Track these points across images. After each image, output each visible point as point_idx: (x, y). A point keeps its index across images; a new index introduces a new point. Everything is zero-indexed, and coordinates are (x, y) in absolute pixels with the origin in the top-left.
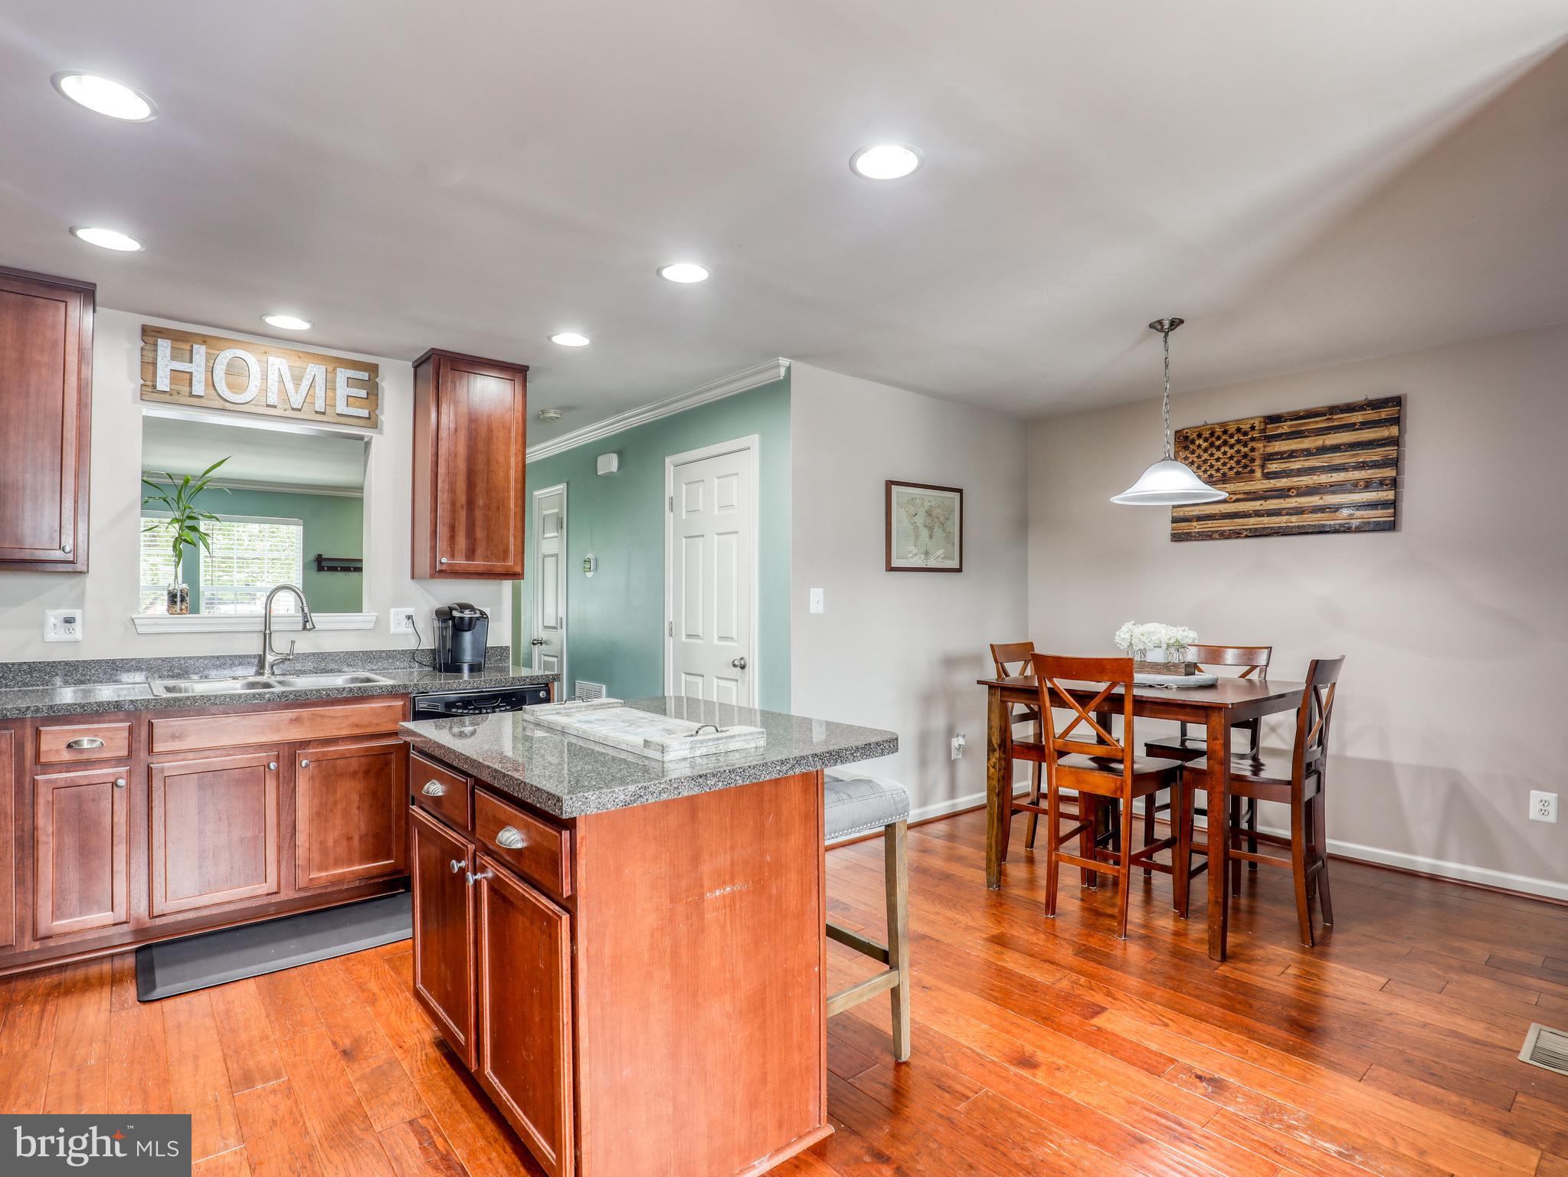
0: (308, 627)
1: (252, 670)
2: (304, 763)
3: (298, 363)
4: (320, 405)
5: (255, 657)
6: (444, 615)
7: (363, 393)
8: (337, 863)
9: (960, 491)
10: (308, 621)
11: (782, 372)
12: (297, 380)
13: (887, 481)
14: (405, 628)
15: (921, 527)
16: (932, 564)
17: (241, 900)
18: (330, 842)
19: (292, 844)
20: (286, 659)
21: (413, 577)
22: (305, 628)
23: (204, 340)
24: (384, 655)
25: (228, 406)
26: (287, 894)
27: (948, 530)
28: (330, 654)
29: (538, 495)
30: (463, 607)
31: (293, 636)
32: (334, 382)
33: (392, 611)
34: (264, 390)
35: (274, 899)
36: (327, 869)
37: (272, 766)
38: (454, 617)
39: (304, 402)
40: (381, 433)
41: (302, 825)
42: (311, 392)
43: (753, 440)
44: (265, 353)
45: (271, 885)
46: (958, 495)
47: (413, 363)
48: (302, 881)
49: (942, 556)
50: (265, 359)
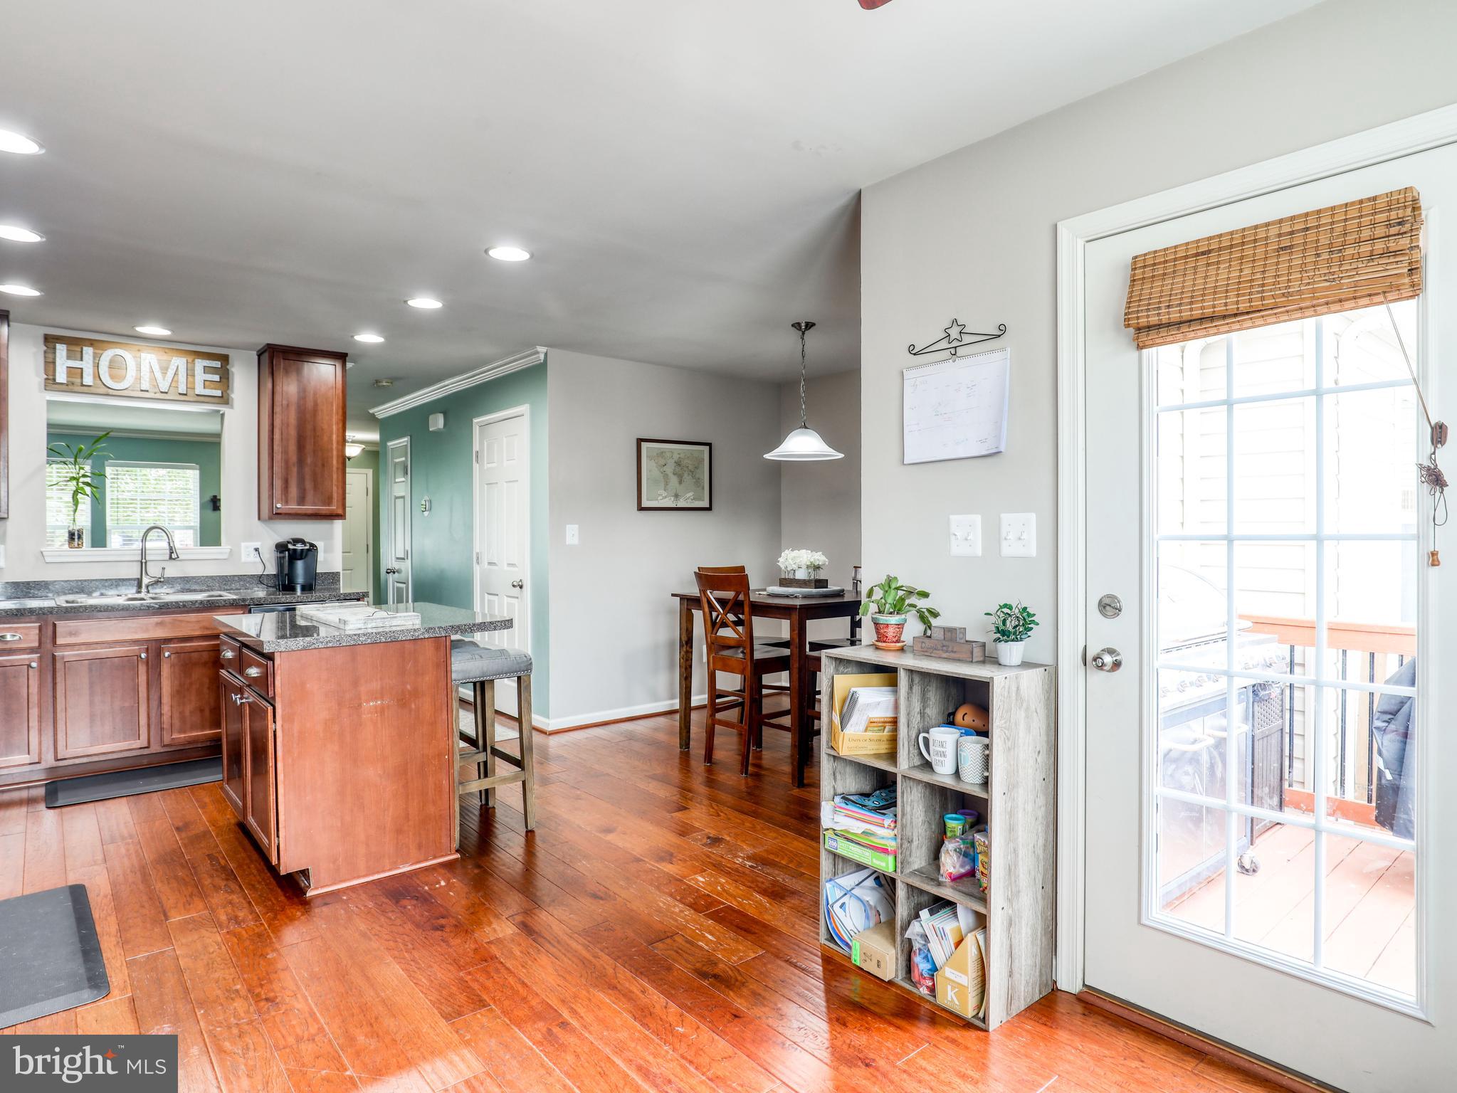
0: (173, 557)
1: (134, 590)
2: (167, 654)
3: (165, 357)
4: (182, 389)
5: (134, 580)
6: (281, 547)
7: (217, 378)
8: (193, 728)
9: (709, 445)
10: (173, 553)
11: (542, 357)
12: (164, 370)
13: (637, 439)
14: (253, 557)
15: (671, 475)
16: (681, 504)
17: (121, 751)
18: (187, 713)
19: (159, 713)
20: (158, 581)
21: (259, 519)
22: (171, 558)
23: (91, 343)
24: (236, 578)
25: (111, 392)
26: (156, 748)
27: (697, 476)
28: (193, 578)
29: (391, 446)
30: (296, 541)
31: (164, 564)
32: (193, 370)
33: (243, 544)
34: (139, 379)
35: (146, 752)
36: (185, 732)
37: (143, 655)
38: (289, 549)
39: (170, 386)
40: (232, 407)
41: (166, 699)
42: (176, 378)
43: (524, 409)
44: (139, 350)
45: (143, 742)
46: (707, 448)
47: (258, 352)
48: (167, 740)
49: (692, 497)
50: (138, 355)
